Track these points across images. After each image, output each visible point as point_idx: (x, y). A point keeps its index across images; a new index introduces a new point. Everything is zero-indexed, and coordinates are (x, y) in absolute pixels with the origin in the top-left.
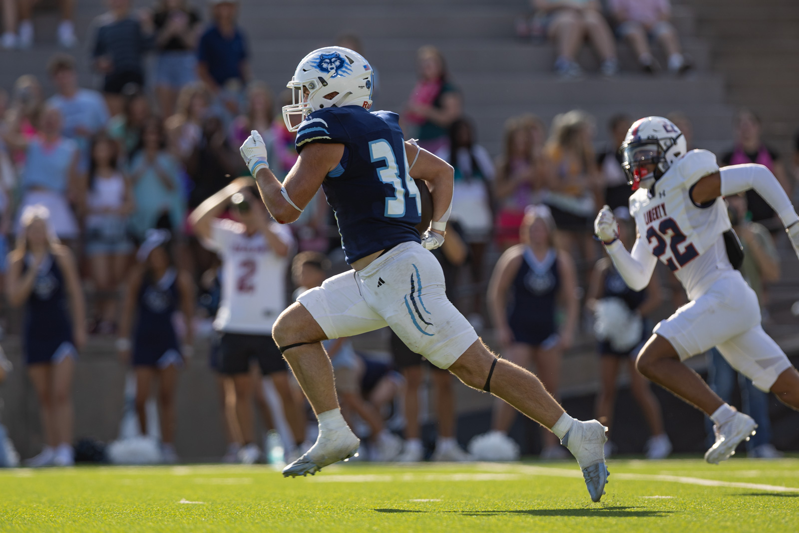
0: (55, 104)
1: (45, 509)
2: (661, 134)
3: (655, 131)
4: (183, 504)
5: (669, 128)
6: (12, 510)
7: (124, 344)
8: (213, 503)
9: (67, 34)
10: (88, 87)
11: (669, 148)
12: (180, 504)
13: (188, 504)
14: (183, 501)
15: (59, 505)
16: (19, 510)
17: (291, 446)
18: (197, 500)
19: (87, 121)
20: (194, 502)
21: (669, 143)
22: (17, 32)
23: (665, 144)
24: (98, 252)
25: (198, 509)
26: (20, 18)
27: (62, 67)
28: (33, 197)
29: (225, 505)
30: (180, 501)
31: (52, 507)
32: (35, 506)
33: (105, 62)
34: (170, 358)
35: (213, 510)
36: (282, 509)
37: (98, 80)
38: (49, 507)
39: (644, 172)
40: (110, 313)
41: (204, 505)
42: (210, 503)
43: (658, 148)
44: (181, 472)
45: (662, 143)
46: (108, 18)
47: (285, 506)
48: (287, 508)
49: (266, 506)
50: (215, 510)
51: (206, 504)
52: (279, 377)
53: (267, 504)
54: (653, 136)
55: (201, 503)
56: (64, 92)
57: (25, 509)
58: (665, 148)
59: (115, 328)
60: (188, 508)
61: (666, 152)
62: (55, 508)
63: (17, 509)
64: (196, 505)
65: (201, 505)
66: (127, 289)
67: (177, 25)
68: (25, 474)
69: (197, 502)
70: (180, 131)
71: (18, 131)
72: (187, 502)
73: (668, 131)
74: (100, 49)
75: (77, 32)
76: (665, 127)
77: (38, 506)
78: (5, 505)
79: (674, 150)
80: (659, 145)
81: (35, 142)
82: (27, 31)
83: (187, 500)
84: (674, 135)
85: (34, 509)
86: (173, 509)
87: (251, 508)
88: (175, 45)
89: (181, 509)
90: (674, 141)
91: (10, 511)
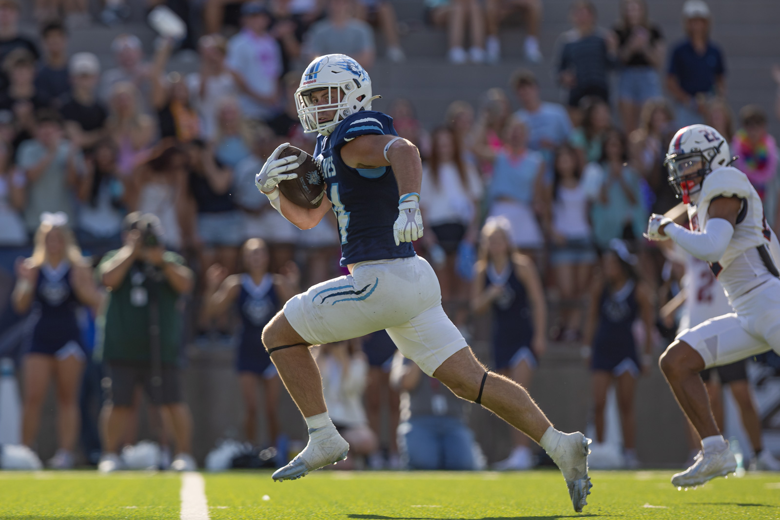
0: (521, 118)
1: (513, 512)
2: (704, 145)
3: (697, 142)
4: (647, 508)
5: (711, 137)
6: (482, 512)
7: (586, 352)
8: (675, 508)
9: (532, 49)
10: (553, 100)
11: (713, 158)
12: (644, 508)
13: (651, 508)
14: (646, 506)
15: (526, 507)
16: (488, 512)
17: (750, 453)
18: (660, 505)
19: (550, 133)
20: (657, 507)
21: (712, 154)
22: (484, 47)
23: (709, 155)
24: (564, 261)
25: (662, 513)
26: (487, 33)
27: (523, 82)
28: (501, 207)
29: (687, 510)
30: (643, 505)
31: (519, 510)
32: (503, 508)
33: (569, 77)
34: (626, 366)
35: (676, 515)
36: (743, 514)
37: (564, 94)
38: (517, 510)
39: (691, 184)
40: (574, 321)
41: (666, 510)
42: (673, 507)
43: (702, 159)
44: (644, 476)
45: (705, 154)
46: (573, 35)
47: (746, 512)
48: (748, 513)
49: (727, 511)
50: (678, 514)
51: (669, 508)
52: (739, 386)
53: (728, 509)
54: (696, 149)
55: (664, 507)
56: (528, 107)
57: (493, 511)
58: (709, 158)
59: (579, 336)
60: (651, 511)
61: (710, 162)
62: (523, 510)
63: (486, 511)
64: (659, 509)
65: (665, 509)
66: (590, 299)
67: (640, 40)
68: (492, 477)
69: (660, 507)
70: (643, 145)
71: (485, 143)
72: (651, 506)
73: (710, 141)
74: (565, 63)
75: (542, 48)
76: (706, 136)
77: (506, 509)
78: (474, 507)
79: (718, 158)
80: (703, 157)
81: (502, 154)
82: (494, 47)
83: (651, 504)
84: (715, 144)
85: (503, 511)
86: (637, 513)
87: (713, 513)
88: (639, 61)
89: (645, 513)
90: (717, 150)
91: (479, 513)
